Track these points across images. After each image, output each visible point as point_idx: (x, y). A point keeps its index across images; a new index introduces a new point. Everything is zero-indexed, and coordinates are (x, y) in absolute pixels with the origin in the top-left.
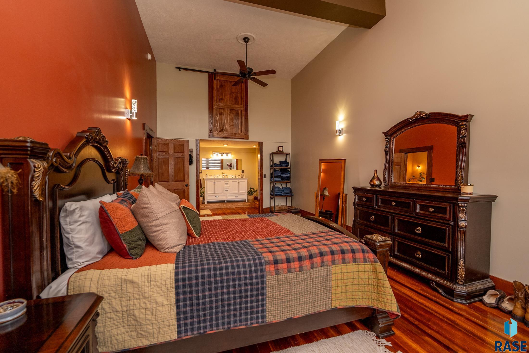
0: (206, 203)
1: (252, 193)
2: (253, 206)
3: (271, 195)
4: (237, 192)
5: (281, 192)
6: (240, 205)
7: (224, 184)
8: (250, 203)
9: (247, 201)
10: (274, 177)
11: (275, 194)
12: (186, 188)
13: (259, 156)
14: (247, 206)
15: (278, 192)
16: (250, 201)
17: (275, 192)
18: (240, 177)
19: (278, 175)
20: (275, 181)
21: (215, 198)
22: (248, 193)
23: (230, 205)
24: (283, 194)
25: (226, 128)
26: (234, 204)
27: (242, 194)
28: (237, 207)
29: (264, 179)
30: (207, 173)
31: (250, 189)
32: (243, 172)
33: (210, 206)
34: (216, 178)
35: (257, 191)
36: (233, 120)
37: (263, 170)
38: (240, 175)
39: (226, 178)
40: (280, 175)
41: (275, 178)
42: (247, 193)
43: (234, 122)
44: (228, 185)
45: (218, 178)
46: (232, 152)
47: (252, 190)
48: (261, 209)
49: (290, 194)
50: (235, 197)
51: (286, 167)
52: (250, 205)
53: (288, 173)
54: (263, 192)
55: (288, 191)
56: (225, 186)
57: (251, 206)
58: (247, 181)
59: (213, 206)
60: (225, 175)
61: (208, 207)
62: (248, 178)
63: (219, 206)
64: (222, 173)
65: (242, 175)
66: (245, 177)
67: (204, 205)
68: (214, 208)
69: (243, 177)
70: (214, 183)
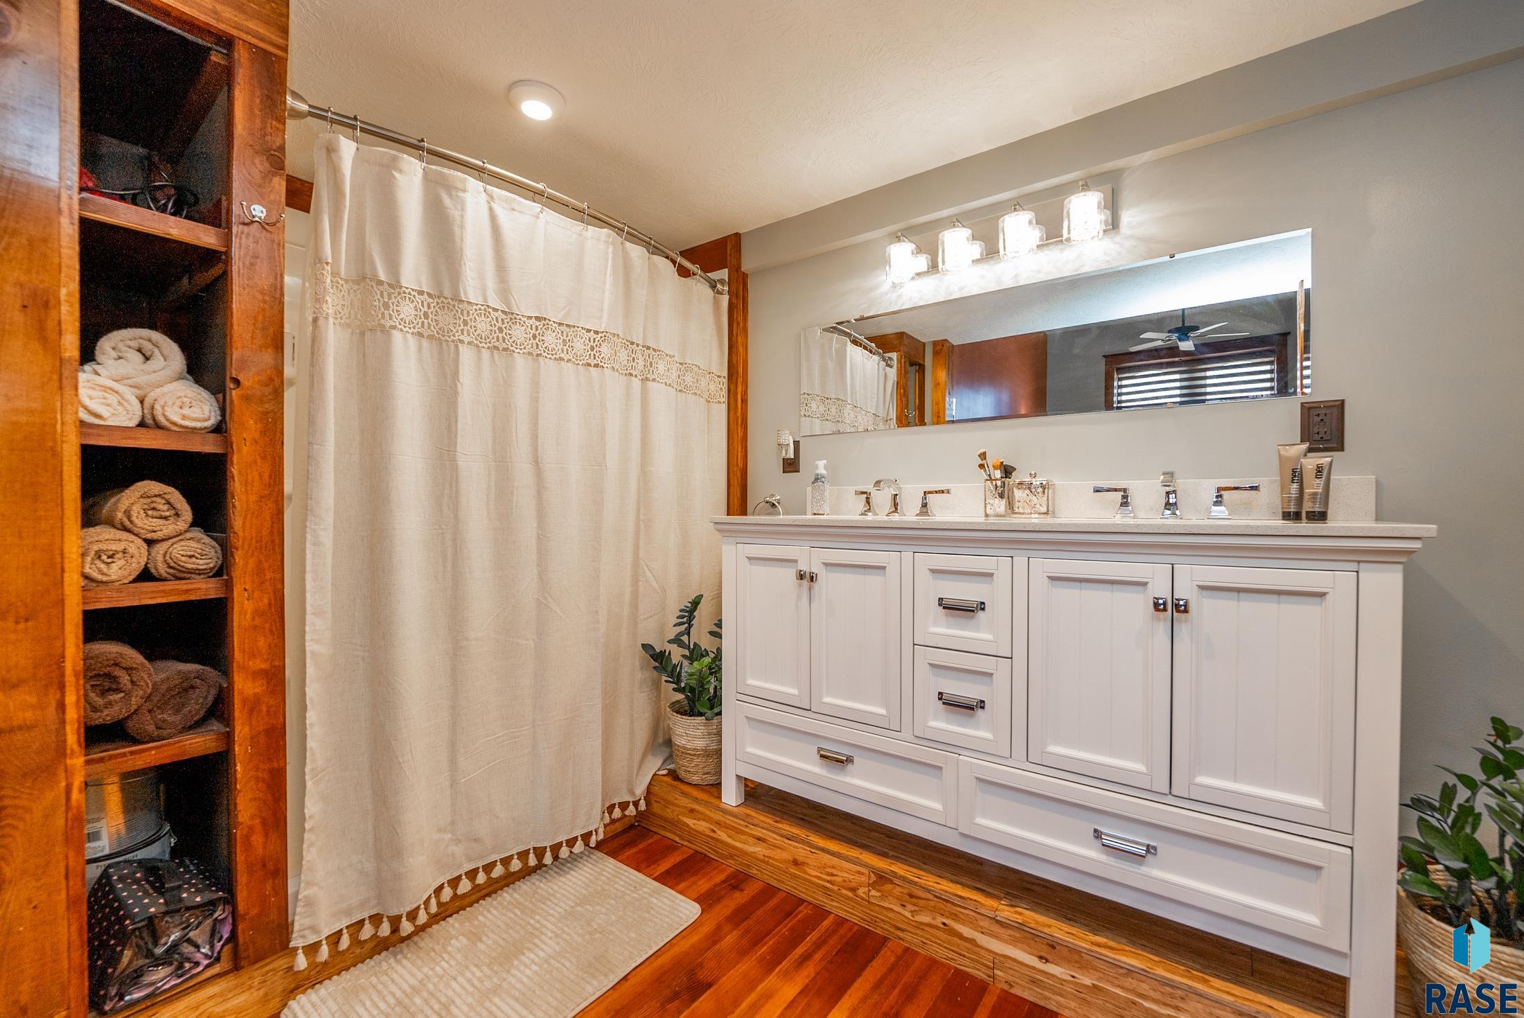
0: (728, 794)
7: (928, 602)
18: (1253, 516)
21: (813, 768)
32: (1323, 427)
33: (763, 850)
38: (1266, 475)
44: (979, 634)
56: (943, 629)
58: (1389, 581)
59: (785, 856)
60: (1016, 478)
61: (738, 844)
62: (1430, 529)
63: (853, 890)
64: (983, 456)
65: (1309, 477)
66: (1379, 518)
67: (712, 815)
68: (803, 896)
69: (1322, 516)
70: (801, 576)
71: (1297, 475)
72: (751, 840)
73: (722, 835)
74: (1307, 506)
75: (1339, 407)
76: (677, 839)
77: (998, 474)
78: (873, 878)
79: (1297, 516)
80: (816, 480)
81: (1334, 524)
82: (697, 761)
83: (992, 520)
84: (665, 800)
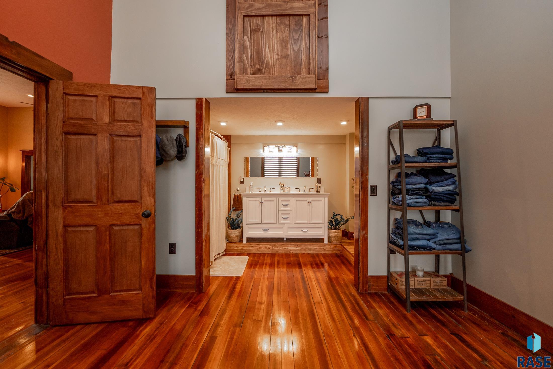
0: (245, 241)
1: (337, 225)
2: (338, 253)
3: (390, 241)
4: (305, 221)
5: (428, 237)
6: (312, 248)
7: (280, 205)
8: (332, 246)
9: (326, 242)
10: (404, 191)
11: (410, 243)
12: (144, 222)
13: (357, 149)
14: (327, 252)
15: (417, 239)
16: (334, 240)
17: (410, 237)
18: (313, 192)
19: (418, 186)
20: (409, 205)
21: (262, 232)
22: (330, 223)
23: (292, 248)
24: (433, 245)
25: (268, 65)
26: (300, 246)
27: (316, 227)
28: (307, 252)
29: (371, 199)
30: (251, 184)
31: (335, 215)
32: (319, 181)
33: (252, 248)
34: (268, 192)
35: (348, 220)
36: (287, 42)
37: (367, 174)
38: (314, 187)
39: (287, 193)
40: (423, 186)
41: (408, 197)
42: (326, 224)
43: (289, 46)
44: (288, 208)
45: (272, 193)
46: (300, 144)
47: (339, 217)
48: (361, 278)
49: (458, 246)
50: (301, 233)
51: (443, 164)
52: (332, 250)
53: (449, 182)
54: (367, 233)
55: (450, 237)
56: (283, 208)
57: (334, 252)
58: (326, 199)
59: (258, 247)
60: (284, 187)
61: (248, 249)
62: (329, 194)
63: (270, 249)
64: (280, 183)
65: (318, 187)
66: (324, 192)
67: (241, 246)
68: (261, 253)
69: (319, 192)
70: (260, 202)
71: (317, 187)
72: (250, 247)
73: (244, 248)
74: (318, 191)
75: (321, 179)
76: (233, 253)
77: (282, 186)
78: (273, 245)
79: (317, 192)
80: (251, 186)
81: (321, 193)
82: (236, 238)
83: (281, 193)
84: (229, 246)
